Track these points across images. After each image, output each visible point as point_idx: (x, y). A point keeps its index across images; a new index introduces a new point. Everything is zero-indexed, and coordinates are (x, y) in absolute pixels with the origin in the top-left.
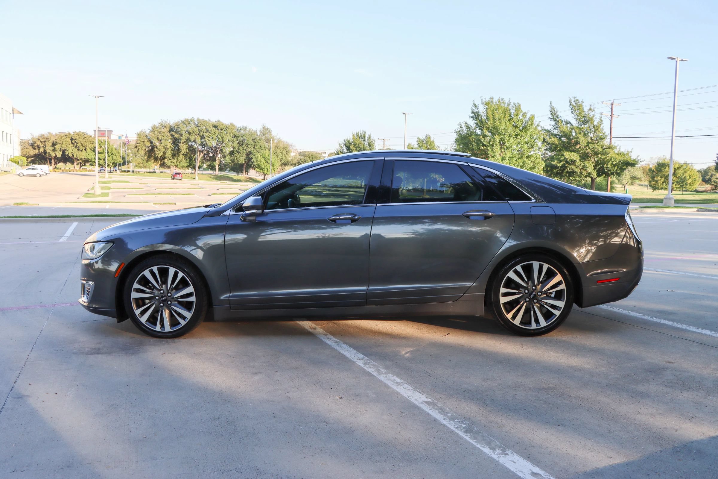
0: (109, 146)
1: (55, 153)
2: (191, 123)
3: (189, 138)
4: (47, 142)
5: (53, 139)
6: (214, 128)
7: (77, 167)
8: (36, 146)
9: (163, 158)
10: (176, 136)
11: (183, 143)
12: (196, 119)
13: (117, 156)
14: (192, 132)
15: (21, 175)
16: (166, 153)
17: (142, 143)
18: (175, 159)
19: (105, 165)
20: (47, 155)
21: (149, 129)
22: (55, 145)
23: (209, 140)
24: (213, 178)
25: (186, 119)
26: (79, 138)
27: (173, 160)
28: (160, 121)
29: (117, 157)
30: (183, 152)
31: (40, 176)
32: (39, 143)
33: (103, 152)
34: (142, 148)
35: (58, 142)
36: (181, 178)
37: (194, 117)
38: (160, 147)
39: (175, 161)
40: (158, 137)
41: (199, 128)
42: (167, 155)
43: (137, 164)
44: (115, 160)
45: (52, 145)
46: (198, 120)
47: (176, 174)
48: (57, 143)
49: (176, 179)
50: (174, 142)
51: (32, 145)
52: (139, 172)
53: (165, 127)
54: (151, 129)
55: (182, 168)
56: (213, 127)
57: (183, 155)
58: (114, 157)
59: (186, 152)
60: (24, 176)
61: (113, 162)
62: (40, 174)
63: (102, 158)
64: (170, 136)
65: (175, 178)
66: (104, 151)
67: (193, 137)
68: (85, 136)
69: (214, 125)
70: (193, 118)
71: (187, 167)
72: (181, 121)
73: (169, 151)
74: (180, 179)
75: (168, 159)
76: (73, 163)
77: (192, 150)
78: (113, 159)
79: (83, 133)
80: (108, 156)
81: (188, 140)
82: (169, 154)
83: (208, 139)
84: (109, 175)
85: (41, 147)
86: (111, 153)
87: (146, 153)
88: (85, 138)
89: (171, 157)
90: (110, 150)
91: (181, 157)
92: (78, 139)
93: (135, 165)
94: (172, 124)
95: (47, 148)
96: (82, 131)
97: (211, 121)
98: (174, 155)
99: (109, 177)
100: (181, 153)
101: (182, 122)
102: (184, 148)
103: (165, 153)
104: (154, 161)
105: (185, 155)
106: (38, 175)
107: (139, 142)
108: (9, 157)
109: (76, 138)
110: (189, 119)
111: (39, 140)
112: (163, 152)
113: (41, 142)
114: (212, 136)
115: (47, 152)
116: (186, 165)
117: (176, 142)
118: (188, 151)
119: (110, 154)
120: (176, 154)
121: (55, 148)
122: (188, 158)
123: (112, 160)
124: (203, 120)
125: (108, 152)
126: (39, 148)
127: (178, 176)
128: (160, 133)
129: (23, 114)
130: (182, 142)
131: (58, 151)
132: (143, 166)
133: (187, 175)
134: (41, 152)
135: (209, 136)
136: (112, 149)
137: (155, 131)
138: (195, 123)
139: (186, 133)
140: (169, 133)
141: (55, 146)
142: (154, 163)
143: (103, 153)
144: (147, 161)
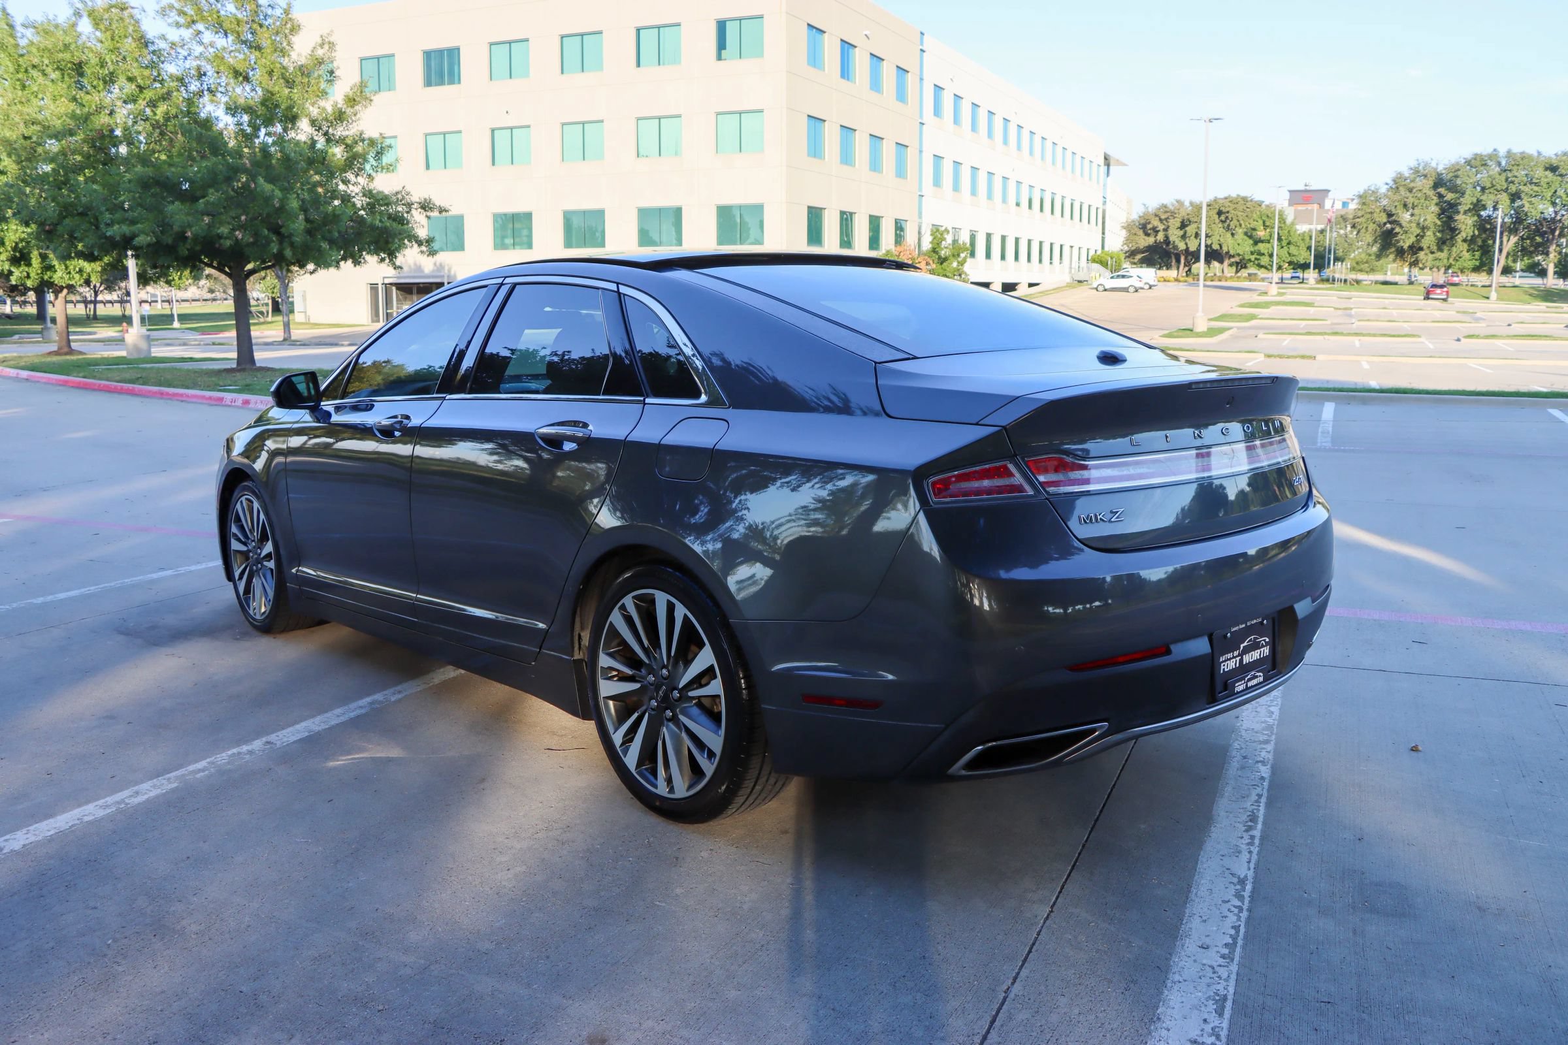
0: (1283, 225)
1: (1186, 244)
2: (1490, 163)
3: (1481, 200)
4: (1171, 221)
5: (1183, 214)
6: (1548, 173)
7: (1230, 272)
8: (1150, 229)
9: (1415, 249)
10: (1450, 196)
11: (1465, 213)
12: (1502, 152)
13: (1299, 247)
14: (1488, 185)
15: (1101, 288)
16: (1422, 237)
17: (1369, 216)
18: (1445, 251)
19: (1272, 266)
20: (1171, 247)
21: (1387, 184)
22: (1187, 226)
23: (1530, 203)
24: (1535, 297)
25: (1476, 155)
26: (1235, 209)
27: (1439, 253)
28: (1413, 164)
29: (1299, 250)
30: (1463, 234)
31: (1137, 291)
32: (1155, 222)
33: (1269, 238)
34: (1367, 227)
35: (1192, 219)
36: (1445, 297)
37: (1499, 149)
38: (1408, 225)
39: (1443, 255)
40: (1406, 200)
41: (1510, 175)
42: (1425, 243)
43: (1355, 265)
44: (1294, 256)
45: (1181, 226)
46: (1509, 154)
47: (1434, 286)
48: (1190, 222)
49: (1432, 299)
50: (1443, 211)
51: (1143, 227)
52: (1358, 282)
53: (1425, 176)
54: (1391, 183)
55: (1462, 271)
56: (1546, 169)
57: (1465, 241)
58: (1293, 250)
59: (1472, 234)
60: (1105, 290)
61: (1289, 259)
62: (1135, 288)
63: (1266, 252)
64: (1435, 198)
65: (1431, 296)
66: (1271, 236)
67: (1492, 197)
68: (1248, 205)
69: (1551, 165)
70: (1495, 150)
71: (1476, 269)
72: (1464, 159)
73: (1429, 233)
74: (1443, 299)
75: (1428, 252)
76: (1221, 262)
77: (1486, 227)
78: (1289, 254)
79: (1245, 199)
80: (1279, 247)
81: (1478, 206)
82: (1429, 240)
83: (1529, 200)
84: (1279, 288)
85: (1159, 231)
86: (1287, 241)
87: (1376, 238)
88: (1248, 210)
89: (1435, 248)
90: (1284, 234)
91: (1461, 247)
92: (1233, 212)
93: (1349, 267)
94: (1440, 168)
95: (1170, 232)
96: (1243, 194)
97: (1544, 154)
98: (1441, 243)
99: (1280, 294)
100: (1459, 236)
101: (1466, 162)
102: (1466, 224)
103: (1420, 237)
104: (1396, 256)
105: (1471, 241)
106: (1131, 289)
107: (1360, 215)
108: (1092, 253)
109: (1227, 209)
110: (1485, 153)
111: (1156, 215)
112: (1416, 236)
113: (1161, 220)
114: (1542, 192)
115: (1169, 242)
116: (1471, 264)
117: (1448, 212)
118: (1477, 233)
119: (1284, 243)
120: (1448, 239)
121: (1185, 233)
122: (1476, 248)
123: (1288, 256)
124: (1522, 153)
125: (1280, 239)
126: (1156, 232)
127: (1439, 291)
128: (1410, 190)
129: (1126, 165)
130: (1462, 211)
131: (1193, 238)
132: (1368, 270)
133: (1468, 288)
134: (1160, 242)
135: (1531, 192)
136: (1289, 232)
137: (1401, 188)
138: (1499, 164)
139: (1475, 187)
140: (1435, 190)
141: (1187, 229)
142: (1394, 261)
143: (1269, 242)
144: (1379, 256)
